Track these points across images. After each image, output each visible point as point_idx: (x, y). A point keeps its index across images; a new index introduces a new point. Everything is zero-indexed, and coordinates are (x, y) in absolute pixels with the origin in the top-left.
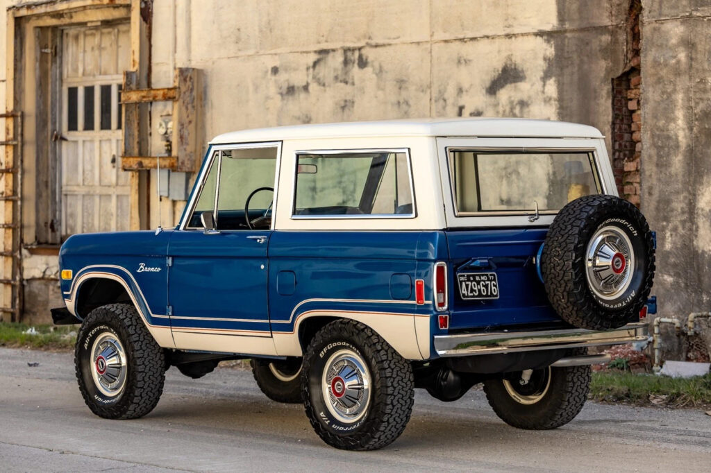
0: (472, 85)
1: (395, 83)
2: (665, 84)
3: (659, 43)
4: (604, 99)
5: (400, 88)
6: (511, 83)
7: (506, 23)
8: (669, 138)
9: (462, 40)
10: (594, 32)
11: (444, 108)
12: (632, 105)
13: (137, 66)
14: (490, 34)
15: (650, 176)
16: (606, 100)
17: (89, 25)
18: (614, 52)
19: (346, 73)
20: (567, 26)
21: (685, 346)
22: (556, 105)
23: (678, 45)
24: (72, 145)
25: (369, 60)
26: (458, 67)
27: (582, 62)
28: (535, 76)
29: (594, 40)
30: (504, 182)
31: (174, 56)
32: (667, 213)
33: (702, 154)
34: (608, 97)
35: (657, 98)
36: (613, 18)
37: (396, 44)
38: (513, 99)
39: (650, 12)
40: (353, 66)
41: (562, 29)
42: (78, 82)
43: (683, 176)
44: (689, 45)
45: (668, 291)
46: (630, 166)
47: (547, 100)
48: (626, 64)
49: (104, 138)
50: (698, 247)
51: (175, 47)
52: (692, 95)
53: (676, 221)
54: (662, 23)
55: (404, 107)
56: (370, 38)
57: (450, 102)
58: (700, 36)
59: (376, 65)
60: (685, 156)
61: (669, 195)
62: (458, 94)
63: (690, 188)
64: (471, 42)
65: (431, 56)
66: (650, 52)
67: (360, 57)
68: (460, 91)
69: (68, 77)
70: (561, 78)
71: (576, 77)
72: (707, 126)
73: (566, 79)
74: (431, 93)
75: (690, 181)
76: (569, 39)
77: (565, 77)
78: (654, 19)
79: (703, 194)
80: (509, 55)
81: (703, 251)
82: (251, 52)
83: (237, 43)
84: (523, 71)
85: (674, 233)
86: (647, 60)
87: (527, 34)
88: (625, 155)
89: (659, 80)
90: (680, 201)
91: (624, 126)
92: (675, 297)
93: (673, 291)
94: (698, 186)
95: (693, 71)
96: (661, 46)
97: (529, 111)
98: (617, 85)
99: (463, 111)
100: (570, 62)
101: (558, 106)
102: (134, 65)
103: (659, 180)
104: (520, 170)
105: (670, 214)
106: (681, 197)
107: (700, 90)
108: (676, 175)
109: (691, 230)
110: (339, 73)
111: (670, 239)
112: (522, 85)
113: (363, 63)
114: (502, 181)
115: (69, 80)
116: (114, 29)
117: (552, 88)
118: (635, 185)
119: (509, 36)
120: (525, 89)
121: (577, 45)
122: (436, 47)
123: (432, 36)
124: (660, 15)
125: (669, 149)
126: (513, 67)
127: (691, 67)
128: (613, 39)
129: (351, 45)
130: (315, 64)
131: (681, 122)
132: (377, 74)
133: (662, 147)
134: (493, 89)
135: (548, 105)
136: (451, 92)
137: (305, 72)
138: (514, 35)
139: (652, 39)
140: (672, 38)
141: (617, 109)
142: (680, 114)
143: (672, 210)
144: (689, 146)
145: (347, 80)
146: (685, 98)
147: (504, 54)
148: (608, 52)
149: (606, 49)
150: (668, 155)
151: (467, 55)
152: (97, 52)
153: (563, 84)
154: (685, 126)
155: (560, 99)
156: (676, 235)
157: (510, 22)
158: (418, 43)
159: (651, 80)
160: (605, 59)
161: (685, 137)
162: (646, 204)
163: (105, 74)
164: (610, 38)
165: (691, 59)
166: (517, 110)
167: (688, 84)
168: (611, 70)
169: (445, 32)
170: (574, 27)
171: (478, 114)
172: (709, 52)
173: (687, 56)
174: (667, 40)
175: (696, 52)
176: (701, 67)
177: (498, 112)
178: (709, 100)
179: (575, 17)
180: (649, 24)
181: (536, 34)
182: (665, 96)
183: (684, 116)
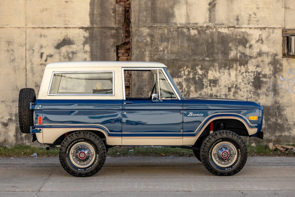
0: (47, 45)
1: (6, 42)
2: (141, 49)
3: (139, 34)
4: (113, 53)
5: (9, 45)
6: (67, 45)
7: (65, 23)
9: (43, 28)
10: (108, 29)
11: (33, 53)
14: (57, 26)
15: (135, 79)
16: (114, 53)
18: (117, 36)
20: (95, 26)
22: (89, 54)
23: (146, 36)
26: (40, 38)
27: (102, 39)
28: (79, 43)
32: (142, 92)
35: (137, 53)
36: (117, 24)
37: (6, 27)
38: (68, 51)
39: (134, 24)
41: (93, 27)
43: (148, 80)
44: (152, 36)
47: (85, 52)
48: (123, 41)
52: (152, 53)
54: (139, 28)
55: (11, 52)
57: (36, 51)
58: (156, 33)
61: (142, 86)
62: (40, 48)
64: (47, 29)
65: (26, 33)
66: (135, 37)
68: (41, 47)
70: (91, 44)
71: (99, 44)
73: (94, 45)
74: (26, 47)
75: (151, 81)
76: (96, 31)
77: (94, 44)
78: (136, 26)
80: (66, 35)
84: (73, 41)
86: (134, 40)
87: (75, 28)
89: (139, 47)
90: (147, 88)
95: (153, 45)
96: (140, 35)
97: (76, 56)
99: (43, 54)
100: (96, 39)
101: (90, 54)
103: (138, 81)
106: (147, 87)
107: (156, 51)
112: (73, 46)
117: (87, 48)
119: (66, 28)
120: (74, 48)
121: (99, 33)
122: (28, 30)
123: (26, 25)
124: (139, 25)
126: (68, 39)
127: (152, 43)
128: (117, 32)
134: (58, 46)
136: (36, 47)
138: (69, 27)
139: (136, 33)
140: (144, 33)
142: (147, 59)
143: (144, 91)
146: (150, 54)
147: (64, 34)
148: (113, 36)
151: (45, 34)
153: (93, 46)
155: (91, 52)
157: (67, 23)
158: (19, 28)
159: (135, 47)
160: (113, 39)
162: (133, 89)
164: (115, 31)
165: (152, 41)
166: (71, 55)
167: (151, 49)
168: (116, 43)
169: (33, 24)
170: (98, 27)
171: (51, 56)
172: (160, 39)
173: (150, 40)
174: (142, 34)
175: (154, 38)
176: (156, 44)
177: (61, 56)
178: (160, 54)
179: (98, 23)
180: (134, 28)
181: (80, 28)
182: (141, 53)
183: (149, 59)
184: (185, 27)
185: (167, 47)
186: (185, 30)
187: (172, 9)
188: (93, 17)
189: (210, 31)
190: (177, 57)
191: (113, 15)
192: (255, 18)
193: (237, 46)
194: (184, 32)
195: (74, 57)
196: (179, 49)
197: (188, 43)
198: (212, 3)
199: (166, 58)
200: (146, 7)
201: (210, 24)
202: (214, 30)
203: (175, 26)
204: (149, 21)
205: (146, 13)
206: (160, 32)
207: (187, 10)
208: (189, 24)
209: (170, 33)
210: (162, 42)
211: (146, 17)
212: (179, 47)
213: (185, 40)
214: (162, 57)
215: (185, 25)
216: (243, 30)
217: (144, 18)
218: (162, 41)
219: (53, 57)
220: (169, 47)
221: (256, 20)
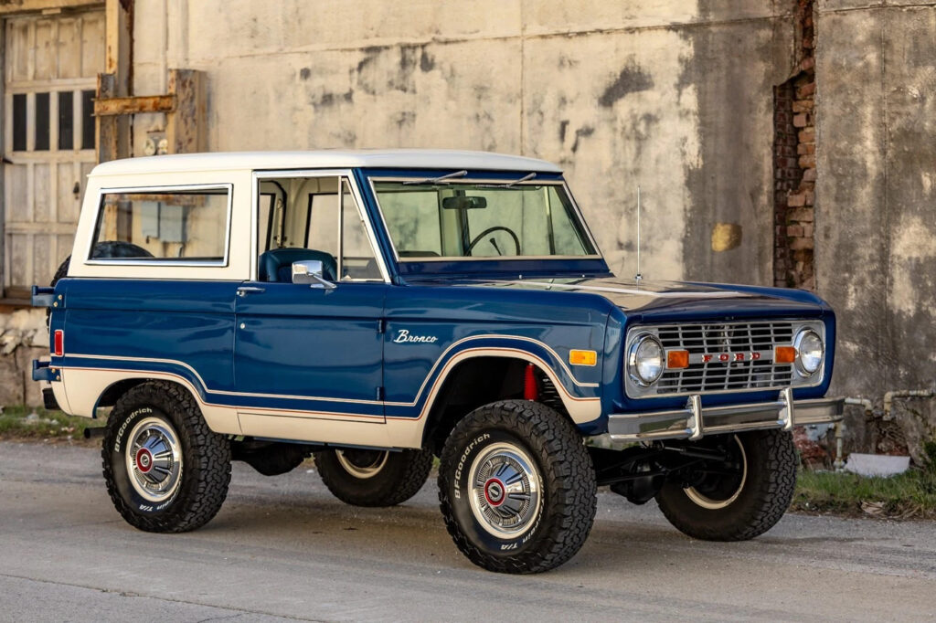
0: (578, 94)
1: (472, 90)
2: (848, 94)
3: (840, 40)
4: (763, 113)
5: (479, 97)
6: (633, 91)
7: (627, 14)
8: (853, 163)
9: (566, 35)
10: (749, 25)
11: (540, 123)
12: (799, 121)
13: (115, 67)
14: (604, 27)
15: (827, 213)
16: (766, 114)
17: (45, 13)
18: (777, 51)
19: (404, 77)
20: (712, 17)
21: (874, 435)
22: (695, 120)
23: (866, 44)
24: (18, 169)
25: (436, 61)
26: (560, 70)
27: (732, 64)
28: (667, 83)
29: (749, 36)
30: (624, 220)
31: (164, 53)
32: (851, 261)
33: (899, 184)
34: (768, 110)
35: (837, 110)
36: (776, 7)
37: (473, 40)
38: (635, 112)
40: (414, 68)
41: (705, 22)
42: (28, 88)
43: (873, 213)
44: (882, 42)
45: (852, 362)
46: (795, 201)
47: (684, 114)
48: (793, 68)
49: (64, 161)
50: (893, 305)
51: (167, 43)
52: (885, 108)
53: (862, 272)
54: (845, 15)
55: (485, 122)
56: (437, 32)
57: (549, 115)
58: (897, 31)
59: (447, 67)
60: (875, 188)
61: (853, 238)
62: (560, 106)
63: (882, 229)
64: (578, 38)
65: (523, 56)
66: (827, 52)
67: (424, 56)
68: (563, 101)
69: (13, 80)
70: (702, 85)
71: (723, 84)
72: (906, 149)
73: (710, 86)
74: (522, 104)
75: (881, 219)
76: (714, 34)
77: (708, 84)
78: (833, 9)
79: (899, 237)
80: (631, 55)
81: (900, 311)
82: (273, 49)
83: (252, 37)
84: (650, 76)
85: (859, 288)
86: (824, 62)
87: (656, 28)
88: (789, 186)
89: (841, 89)
90: (868, 247)
91: (788, 149)
92: (861, 371)
93: (858, 363)
94: (893, 227)
95: (888, 77)
96: (843, 44)
97: (658, 129)
98: (780, 95)
99: (567, 127)
100: (715, 65)
101: (699, 121)
102: (110, 66)
103: (839, 218)
104: (646, 205)
105: (855, 262)
106: (870, 241)
107: (897, 101)
108: (863, 212)
109: (883, 283)
110: (395, 77)
111: (854, 295)
112: (647, 94)
113: (427, 65)
114: (620, 219)
115: (15, 85)
116: (77, 19)
117: (690, 98)
118: (803, 224)
119: (630, 30)
120: (652, 99)
121: (725, 42)
122: (529, 45)
123: (523, 29)
124: (842, 2)
125: (853, 178)
126: (636, 71)
127: (884, 71)
128: (776, 36)
129: (412, 41)
130: (361, 65)
131: (870, 143)
132: (447, 79)
133: (844, 176)
134: (609, 97)
135: (684, 120)
136: (550, 103)
137: (347, 76)
138: (638, 28)
139: (831, 35)
140: (857, 34)
141: (780, 126)
142: (869, 134)
143: (857, 258)
144: (881, 174)
145: (406, 86)
146: (877, 112)
147: (625, 54)
148: (767, 51)
149: (766, 47)
150: (852, 186)
151: (572, 55)
152: (53, 49)
153: (706, 93)
154: (876, 149)
155: (702, 113)
156: (863, 290)
157: (633, 11)
158: (505, 39)
159: (828, 88)
160: (764, 61)
161: (876, 162)
162: (821, 250)
163: (65, 77)
164: (771, 33)
165: (885, 61)
166: (642, 127)
167: (880, 93)
168: (773, 75)
169: (541, 25)
170: (721, 20)
171: (587, 132)
172: (910, 52)
173: (879, 57)
174: (852, 37)
175: (892, 52)
176: (898, 72)
177: (615, 130)
178: (908, 114)
179: (722, 6)
180: (826, 15)
181: (668, 28)
182: (848, 110)
183: (874, 135)
185: (933, 85)
195: (653, 134)
199: (926, 128)
206: (912, 24)
210: (917, 64)
214: (916, 121)
218: (918, 61)
219: (593, 136)
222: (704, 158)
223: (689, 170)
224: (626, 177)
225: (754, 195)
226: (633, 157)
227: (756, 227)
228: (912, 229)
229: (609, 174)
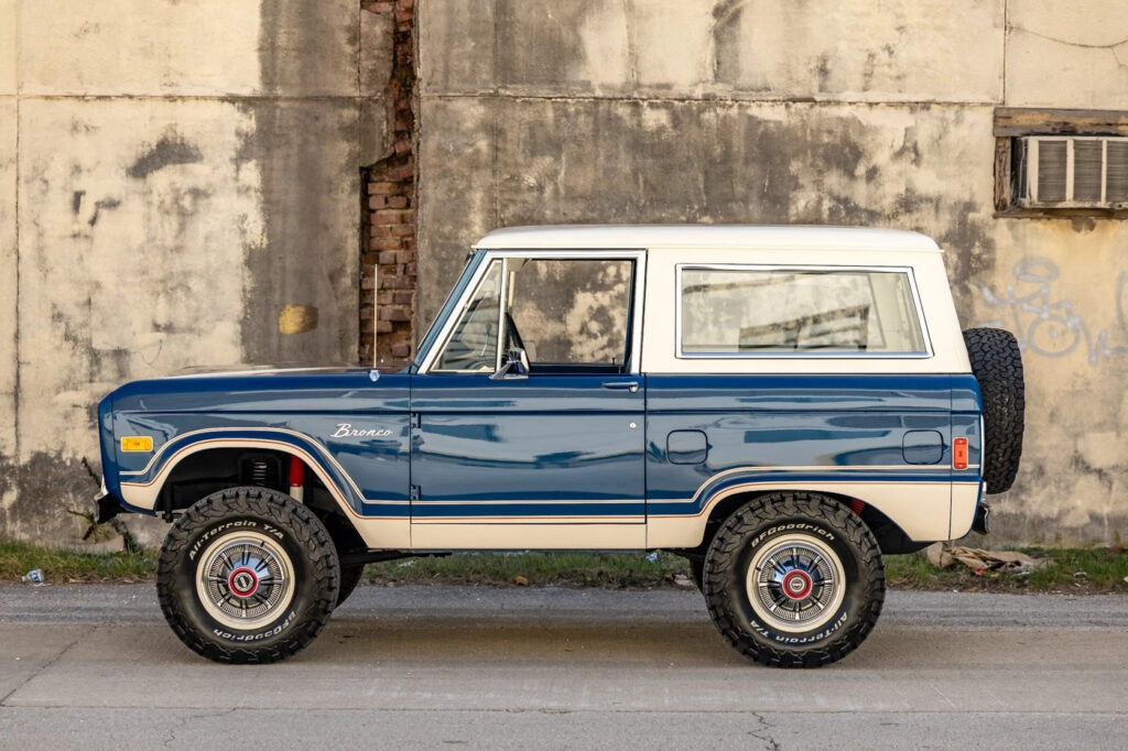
0: (99, 163)
2: (454, 179)
3: (446, 126)
4: (346, 193)
6: (174, 163)
7: (165, 80)
8: (457, 247)
9: (82, 98)
10: (329, 104)
11: (44, 192)
12: (376, 203)
14: (135, 92)
16: (350, 194)
18: (365, 132)
20: (279, 91)
22: (258, 198)
23: (476, 130)
26: (73, 135)
27: (306, 142)
28: (220, 157)
29: (328, 115)
30: (162, 299)
34: (351, 191)
35: (440, 195)
36: (363, 87)
38: (178, 185)
39: (429, 84)
41: (271, 96)
44: (495, 131)
46: (370, 283)
47: (244, 191)
48: (385, 149)
52: (497, 194)
54: (450, 101)
57: (56, 184)
58: (511, 121)
62: (73, 173)
64: (98, 102)
65: (18, 117)
66: (432, 137)
68: (77, 169)
70: (267, 162)
71: (294, 162)
73: (277, 163)
74: (18, 170)
76: (282, 110)
77: (275, 160)
78: (436, 94)
80: (171, 125)
84: (197, 148)
86: (429, 145)
87: (205, 98)
89: (445, 174)
95: (500, 165)
96: (449, 129)
97: (209, 205)
99: (82, 198)
100: (283, 141)
101: (262, 199)
104: (191, 284)
107: (511, 189)
112: (195, 168)
114: (157, 298)
117: (251, 174)
118: (379, 307)
119: (171, 98)
120: (199, 174)
121: (296, 118)
122: (27, 108)
123: (19, 88)
124: (447, 89)
125: (458, 263)
126: (178, 141)
127: (495, 160)
128: (364, 116)
131: (478, 229)
133: (447, 260)
134: (141, 168)
135: (243, 196)
136: (57, 171)
138: (180, 97)
139: (436, 120)
140: (465, 120)
142: (477, 219)
146: (486, 199)
147: (162, 123)
148: (348, 131)
149: (351, 127)
150: (457, 270)
151: (89, 120)
153: (272, 170)
155: (266, 190)
157: (174, 78)
159: (432, 173)
160: (348, 141)
164: (357, 114)
165: (497, 149)
166: (187, 202)
167: (492, 180)
168: (359, 156)
169: (45, 84)
170: (292, 95)
171: (112, 204)
172: (525, 142)
173: (490, 145)
174: (459, 123)
175: (505, 140)
176: (512, 161)
177: (150, 203)
178: (524, 202)
179: (293, 81)
180: (428, 99)
181: (222, 100)
182: (453, 195)
183: (483, 221)
184: (622, 99)
185: (553, 175)
186: (623, 111)
187: (575, 30)
188: (274, 58)
189: (717, 115)
190: (593, 211)
191: (349, 49)
192: (890, 66)
193: (820, 172)
194: (619, 118)
195: (201, 210)
196: (597, 181)
197: (634, 158)
198: (726, 7)
199: (547, 216)
200: (476, 21)
201: (719, 89)
202: (734, 111)
203: (584, 95)
204: (484, 77)
205: (473, 44)
206: (528, 115)
207: (630, 36)
208: (638, 86)
209: (564, 120)
210: (533, 154)
211: (474, 59)
212: (601, 175)
213: (621, 147)
214: (534, 210)
215: (623, 92)
216: (845, 111)
217: (467, 65)
218: (534, 151)
219: (120, 208)
220: (562, 174)
221: (894, 72)
222: (269, 237)
223: (250, 249)
224: (165, 254)
225: (334, 277)
226: (174, 234)
227: (336, 308)
228: (525, 313)
229: (141, 250)
